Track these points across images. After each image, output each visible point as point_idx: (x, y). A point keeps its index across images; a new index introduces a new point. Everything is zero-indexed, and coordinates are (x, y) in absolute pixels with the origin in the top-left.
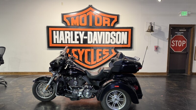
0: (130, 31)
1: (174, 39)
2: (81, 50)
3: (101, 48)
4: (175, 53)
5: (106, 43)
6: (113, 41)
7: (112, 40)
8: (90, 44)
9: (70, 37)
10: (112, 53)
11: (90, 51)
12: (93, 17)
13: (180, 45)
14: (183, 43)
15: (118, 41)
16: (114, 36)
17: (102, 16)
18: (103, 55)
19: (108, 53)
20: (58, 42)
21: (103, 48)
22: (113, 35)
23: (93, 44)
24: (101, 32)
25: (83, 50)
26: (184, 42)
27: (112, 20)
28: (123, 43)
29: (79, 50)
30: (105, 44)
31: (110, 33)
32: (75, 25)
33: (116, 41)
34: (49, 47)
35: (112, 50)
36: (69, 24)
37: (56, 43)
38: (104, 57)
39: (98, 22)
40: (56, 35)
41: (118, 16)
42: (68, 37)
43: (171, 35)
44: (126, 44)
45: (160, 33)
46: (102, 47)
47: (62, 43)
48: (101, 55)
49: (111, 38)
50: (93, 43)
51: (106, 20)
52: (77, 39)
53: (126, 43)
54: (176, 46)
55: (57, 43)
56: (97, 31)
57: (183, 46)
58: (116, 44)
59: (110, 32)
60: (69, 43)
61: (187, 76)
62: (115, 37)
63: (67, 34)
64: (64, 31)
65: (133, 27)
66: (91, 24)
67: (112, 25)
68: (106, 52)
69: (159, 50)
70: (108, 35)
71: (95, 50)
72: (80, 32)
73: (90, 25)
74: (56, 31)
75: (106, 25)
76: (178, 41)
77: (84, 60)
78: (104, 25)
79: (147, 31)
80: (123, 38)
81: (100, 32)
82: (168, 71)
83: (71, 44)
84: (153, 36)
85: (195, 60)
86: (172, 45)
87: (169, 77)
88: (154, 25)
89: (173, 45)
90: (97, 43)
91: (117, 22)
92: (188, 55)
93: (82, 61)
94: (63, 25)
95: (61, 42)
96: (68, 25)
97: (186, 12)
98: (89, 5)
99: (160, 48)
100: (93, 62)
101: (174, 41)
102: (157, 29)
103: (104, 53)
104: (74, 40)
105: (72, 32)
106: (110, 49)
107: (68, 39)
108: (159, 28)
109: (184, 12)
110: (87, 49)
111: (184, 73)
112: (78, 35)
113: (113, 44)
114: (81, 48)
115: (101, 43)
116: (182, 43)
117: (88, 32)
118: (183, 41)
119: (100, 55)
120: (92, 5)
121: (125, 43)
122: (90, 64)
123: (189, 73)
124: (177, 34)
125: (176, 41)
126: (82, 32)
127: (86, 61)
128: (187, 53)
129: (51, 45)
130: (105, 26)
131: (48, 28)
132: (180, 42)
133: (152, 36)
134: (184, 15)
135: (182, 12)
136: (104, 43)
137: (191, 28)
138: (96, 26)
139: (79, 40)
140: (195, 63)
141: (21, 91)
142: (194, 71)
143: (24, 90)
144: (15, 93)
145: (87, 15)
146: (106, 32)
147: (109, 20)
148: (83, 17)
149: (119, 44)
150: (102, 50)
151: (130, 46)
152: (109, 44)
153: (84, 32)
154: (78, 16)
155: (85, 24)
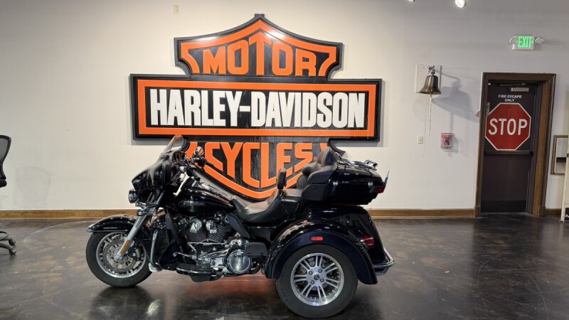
0: (373, 90)
1: (496, 115)
2: (232, 146)
3: (291, 139)
4: (500, 154)
5: (303, 126)
6: (324, 120)
7: (320, 116)
8: (259, 128)
9: (200, 108)
11: (258, 148)
12: (266, 48)
13: (511, 131)
14: (520, 127)
15: (340, 120)
16: (327, 104)
17: (294, 48)
18: (295, 160)
19: (311, 153)
21: (295, 140)
22: (325, 101)
23: (268, 128)
24: (291, 94)
25: (238, 145)
26: (523, 124)
27: (321, 57)
28: (352, 126)
29: (225, 145)
30: (302, 128)
31: (317, 96)
32: (215, 72)
33: (332, 119)
34: (138, 137)
35: (321, 144)
36: (196, 69)
37: (159, 126)
38: (297, 167)
39: (282, 65)
40: (159, 101)
41: (339, 48)
42: (195, 108)
43: (489, 104)
44: (361, 129)
45: (458, 95)
46: (292, 136)
47: (176, 125)
48: (289, 161)
49: (318, 112)
50: (267, 125)
51: (306, 60)
52: (221, 113)
53: (362, 126)
54: (502, 133)
55: (162, 124)
56: (279, 91)
57: (519, 134)
58: (332, 127)
59: (317, 93)
60: (196, 124)
61: (531, 219)
62: (330, 108)
63: (192, 98)
64: (182, 90)
65: (381, 80)
66: (260, 71)
67: (322, 73)
68: (303, 150)
69: (455, 145)
70: (310, 100)
71: (273, 146)
72: (229, 94)
73: (258, 74)
74: (158, 89)
75: (306, 71)
76: (506, 120)
78: (299, 73)
79: (422, 92)
80: (354, 110)
81: (287, 92)
82: (479, 206)
83: (201, 127)
84: (437, 104)
85: (553, 173)
86: (490, 131)
87: (482, 222)
88: (441, 74)
89: (493, 130)
90: (278, 124)
91: (337, 65)
92: (534, 158)
93: (233, 176)
94: (180, 72)
95: (172, 123)
96: (194, 72)
97: (531, 37)
99: (457, 141)
100: (266, 181)
101: (496, 121)
102: (450, 86)
103: (298, 154)
104: (211, 116)
105: (205, 93)
106: (316, 143)
107: (193, 114)
108: (454, 83)
109: (524, 38)
110: (249, 141)
111: (524, 211)
112: (224, 101)
113: (325, 128)
114: (232, 140)
115: (289, 125)
116: (516, 126)
117: (253, 93)
118: (521, 121)
119: (288, 159)
120: (263, 15)
121: (358, 126)
122: (258, 187)
123: (536, 212)
124: (503, 100)
125: (500, 120)
126: (234, 92)
127: (247, 176)
128: (532, 153)
129: (143, 130)
130: (301, 74)
131: (135, 79)
132: (512, 123)
133: (435, 106)
134: (525, 46)
135: (520, 37)
136: (299, 125)
137: (542, 82)
138: (275, 76)
139: (226, 115)
140: (553, 182)
141: (61, 267)
142: (551, 204)
143: (69, 263)
144: (43, 272)
145: (250, 43)
146: (304, 93)
147: (313, 59)
148: (239, 48)
149: (341, 129)
150: (293, 147)
151: (372, 135)
152: (312, 128)
153: (241, 93)
154: (224, 47)
155: (244, 70)
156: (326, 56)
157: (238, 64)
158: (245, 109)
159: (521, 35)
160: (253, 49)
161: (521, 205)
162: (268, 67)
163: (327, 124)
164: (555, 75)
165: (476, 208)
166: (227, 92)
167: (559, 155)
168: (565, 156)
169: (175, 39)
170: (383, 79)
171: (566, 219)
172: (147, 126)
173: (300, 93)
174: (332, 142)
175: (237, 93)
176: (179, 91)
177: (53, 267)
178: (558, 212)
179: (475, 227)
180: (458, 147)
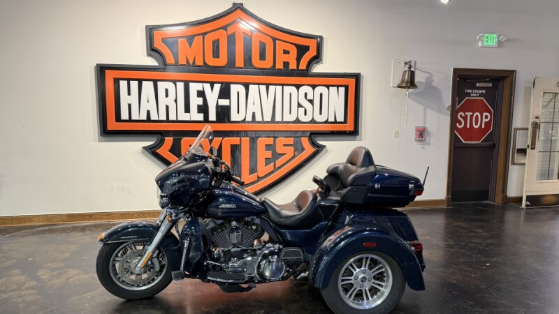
0: (352, 84)
1: (463, 109)
3: (272, 134)
4: (467, 146)
5: (285, 120)
6: (305, 114)
7: (302, 110)
8: (238, 122)
9: (176, 101)
10: (303, 149)
11: (238, 143)
12: (245, 39)
13: (476, 124)
14: (484, 120)
15: (321, 114)
16: (308, 98)
17: (274, 40)
18: (276, 156)
19: (292, 148)
21: (276, 135)
22: (306, 94)
23: (248, 122)
24: (271, 88)
25: (217, 140)
26: (486, 118)
27: (302, 50)
28: (333, 120)
30: (283, 122)
31: (298, 90)
32: (191, 63)
33: (313, 113)
34: (107, 132)
35: (302, 138)
36: (170, 60)
37: (130, 120)
38: (279, 162)
40: (129, 94)
41: (319, 41)
42: (170, 101)
43: (457, 98)
44: (341, 123)
45: (431, 90)
46: (274, 131)
47: (149, 120)
48: (270, 157)
49: (299, 105)
50: (247, 120)
51: (286, 52)
52: (199, 107)
53: (342, 120)
54: (468, 127)
55: (133, 118)
56: (259, 84)
57: (483, 127)
58: (313, 121)
59: (298, 87)
60: (171, 119)
61: (493, 206)
62: (311, 102)
63: (167, 90)
64: (155, 82)
65: (360, 74)
66: (240, 62)
67: (303, 66)
68: (284, 145)
69: (427, 138)
70: (291, 94)
71: (253, 141)
72: (207, 86)
73: (237, 65)
75: (286, 64)
76: (471, 114)
78: (279, 66)
79: (398, 87)
80: (334, 103)
81: (268, 85)
82: (450, 196)
83: (177, 121)
84: (413, 99)
85: (514, 163)
86: (458, 124)
87: (453, 211)
88: (415, 68)
89: (460, 124)
90: (258, 118)
91: (317, 58)
92: (496, 149)
94: (152, 62)
95: (144, 117)
96: (168, 62)
97: (495, 35)
98: (234, 4)
99: (429, 134)
100: (247, 177)
101: (463, 115)
102: (424, 81)
103: (280, 149)
104: (187, 110)
105: (181, 86)
106: (298, 137)
108: (427, 78)
109: (490, 36)
110: (228, 136)
111: (487, 199)
112: (201, 94)
113: (306, 123)
115: (269, 120)
116: (481, 119)
117: (232, 86)
118: (485, 114)
119: (269, 154)
120: (242, 4)
121: (337, 120)
123: (499, 200)
124: (469, 95)
125: (467, 113)
126: (212, 84)
128: (494, 145)
129: (112, 125)
130: (282, 67)
131: (102, 70)
132: (477, 116)
133: (412, 103)
134: (490, 43)
135: (486, 35)
136: (280, 120)
137: (504, 78)
138: (255, 68)
139: (203, 109)
140: (514, 171)
141: (34, 283)
142: (512, 192)
143: (43, 277)
144: (13, 290)
145: (229, 33)
146: (284, 87)
147: (294, 51)
148: (216, 38)
149: (322, 123)
150: (274, 141)
151: (352, 129)
152: (294, 122)
153: (220, 85)
154: (202, 36)
155: (222, 61)
156: (306, 49)
157: (216, 54)
158: (224, 102)
159: (488, 33)
160: (231, 39)
161: (485, 194)
162: (248, 60)
163: (308, 119)
164: (516, 71)
165: (447, 198)
166: (205, 84)
167: (519, 146)
168: (526, 147)
169: (147, 26)
170: (362, 74)
171: (527, 205)
172: (116, 121)
173: (281, 87)
174: (312, 136)
175: (215, 85)
176: (151, 83)
177: (24, 284)
178: (519, 200)
179: (447, 217)
180: (431, 139)
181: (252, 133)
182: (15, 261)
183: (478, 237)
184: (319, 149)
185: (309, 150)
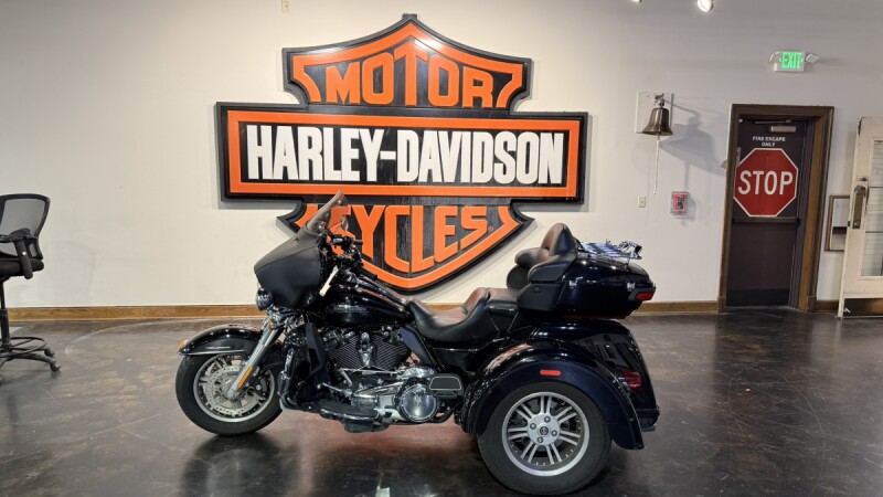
0: (575, 129)
1: (749, 166)
2: (369, 210)
3: (456, 201)
4: (753, 222)
5: (474, 181)
6: (505, 173)
7: (499, 167)
8: (408, 183)
9: (322, 153)
10: (501, 223)
11: (408, 213)
12: (419, 66)
13: (770, 189)
14: (783, 183)
15: (527, 172)
16: (509, 149)
17: (461, 65)
18: (461, 232)
19: (484, 221)
20: (266, 176)
21: (462, 202)
22: (506, 144)
23: (422, 184)
24: (456, 135)
25: (378, 209)
26: (786, 179)
27: (501, 80)
28: (545, 182)
29: (359, 209)
30: (471, 184)
31: (494, 137)
32: (343, 100)
33: (516, 171)
34: (229, 196)
35: (500, 208)
36: (315, 96)
37: (261, 180)
38: (465, 241)
39: (443, 90)
40: (260, 144)
41: (526, 66)
42: (314, 154)
43: (739, 150)
44: (557, 185)
45: (696, 139)
46: (458, 196)
47: (285, 179)
48: (453, 233)
49: (496, 160)
50: (420, 180)
51: (477, 83)
52: (353, 161)
53: (559, 181)
54: (757, 192)
55: (264, 177)
56: (438, 129)
57: (781, 193)
58: (515, 183)
59: (494, 133)
60: (315, 178)
61: (795, 314)
62: (513, 154)
63: (310, 139)
64: (295, 127)
65: (587, 113)
66: (411, 99)
67: (502, 103)
68: (473, 217)
69: (690, 209)
70: (483, 144)
71: (429, 210)
72: (365, 133)
73: (407, 103)
74: (259, 124)
76: (762, 173)
77: (379, 250)
78: (468, 103)
79: (645, 132)
80: (548, 157)
81: (450, 131)
82: (725, 297)
83: (324, 182)
84: (667, 150)
85: (828, 250)
86: (740, 189)
87: (728, 319)
88: (672, 105)
89: (744, 188)
90: (437, 178)
91: (523, 91)
92: (800, 229)
93: (371, 255)
94: (290, 99)
95: (279, 176)
96: (312, 100)
97: (800, 54)
98: (404, 15)
99: (694, 204)
100: (418, 262)
101: (749, 175)
102: (685, 123)
103: (466, 223)
104: (338, 166)
105: (329, 132)
106: (493, 206)
107: (311, 162)
108: (691, 119)
109: (791, 54)
110: (394, 204)
111: (785, 303)
112: (357, 144)
113: (506, 185)
114: (369, 201)
115: (452, 180)
116: (779, 182)
117: (399, 132)
118: (783, 174)
119: (451, 229)
120: (415, 16)
121: (553, 182)
122: (407, 271)
123: (804, 302)
124: (759, 144)
125: (755, 173)
126: (372, 130)
127: (391, 256)
128: (798, 221)
129: (237, 186)
131: (223, 110)
132: (771, 177)
133: (664, 153)
134: (791, 66)
135: (785, 53)
136: (468, 180)
137: (815, 119)
138: (434, 107)
139: (359, 165)
140: (827, 262)
141: (133, 388)
142: (824, 293)
143: (145, 381)
145: (396, 58)
146: (475, 133)
147: (489, 81)
148: (379, 65)
149: (529, 185)
150: (459, 211)
151: (574, 195)
152: (488, 184)
153: (382, 131)
154: (358, 63)
155: (386, 97)
156: (508, 77)
157: (378, 88)
158: (388, 155)
159: (788, 51)
160: (400, 66)
161: (783, 296)
162: (423, 96)
163: (508, 179)
164: (833, 108)
165: (720, 300)
166: (362, 130)
167: (836, 223)
168: (845, 225)
169: (284, 50)
170: (590, 113)
171: (845, 314)
172: (242, 181)
173: (469, 133)
174: (515, 204)
175: (377, 131)
176: (290, 128)
177: (123, 387)
178: (834, 306)
179: (719, 327)
180: (695, 212)
181: (427, 198)
182: (111, 361)
183: (749, 355)
184: (524, 224)
185: (509, 224)
